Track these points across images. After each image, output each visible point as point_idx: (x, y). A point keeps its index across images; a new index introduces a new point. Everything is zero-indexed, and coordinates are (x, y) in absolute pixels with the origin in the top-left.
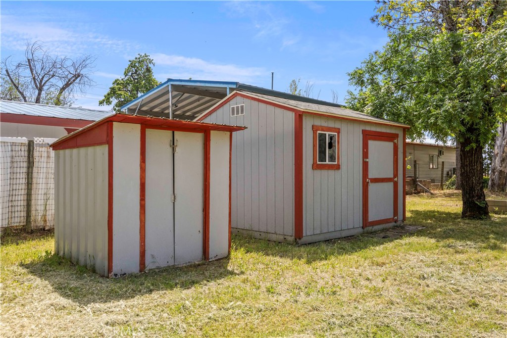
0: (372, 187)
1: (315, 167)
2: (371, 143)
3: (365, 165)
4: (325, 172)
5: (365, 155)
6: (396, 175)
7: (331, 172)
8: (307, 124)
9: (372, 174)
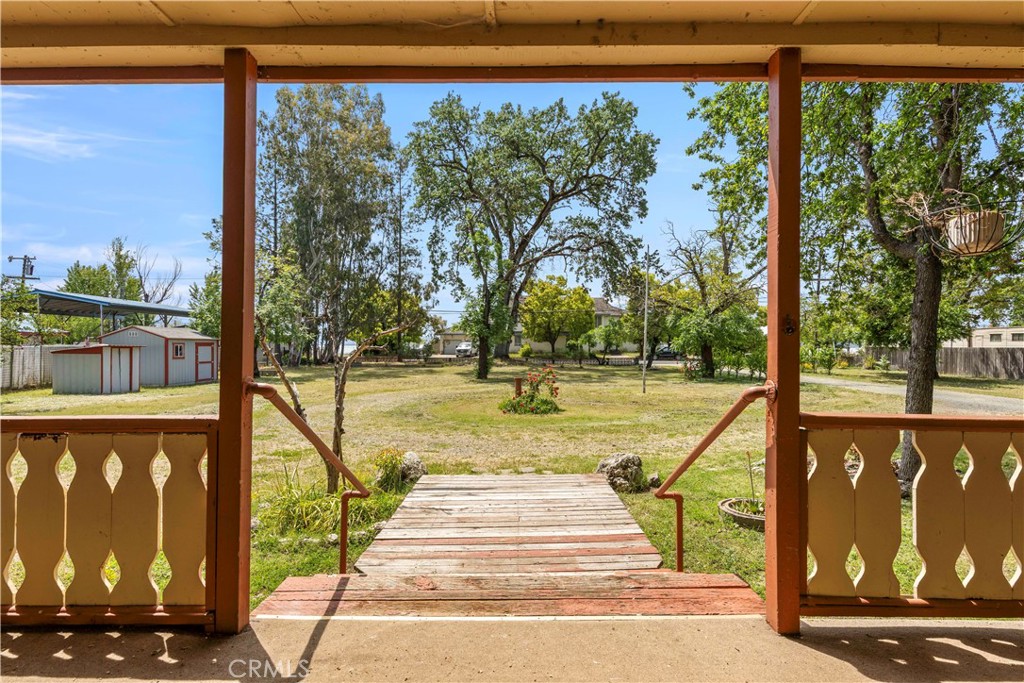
0: (200, 366)
1: (174, 358)
2: (199, 348)
3: (197, 357)
4: (178, 360)
5: (197, 352)
6: (213, 360)
7: (181, 360)
8: (170, 343)
9: (200, 360)
